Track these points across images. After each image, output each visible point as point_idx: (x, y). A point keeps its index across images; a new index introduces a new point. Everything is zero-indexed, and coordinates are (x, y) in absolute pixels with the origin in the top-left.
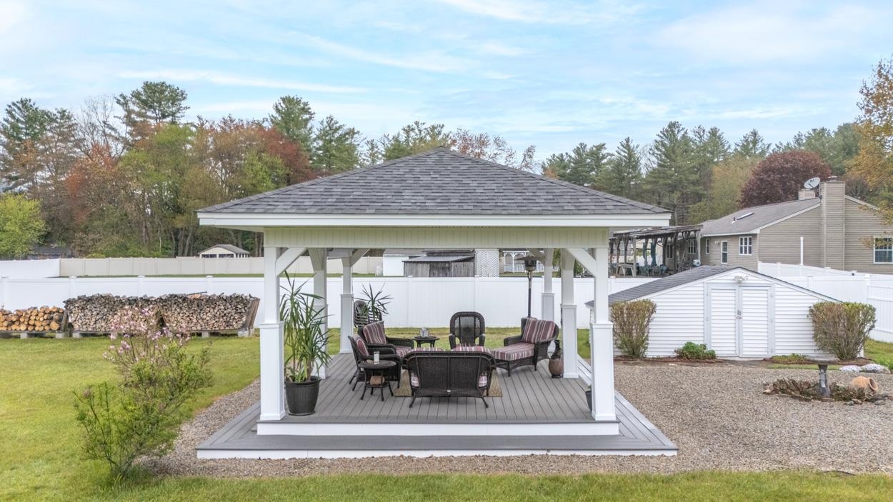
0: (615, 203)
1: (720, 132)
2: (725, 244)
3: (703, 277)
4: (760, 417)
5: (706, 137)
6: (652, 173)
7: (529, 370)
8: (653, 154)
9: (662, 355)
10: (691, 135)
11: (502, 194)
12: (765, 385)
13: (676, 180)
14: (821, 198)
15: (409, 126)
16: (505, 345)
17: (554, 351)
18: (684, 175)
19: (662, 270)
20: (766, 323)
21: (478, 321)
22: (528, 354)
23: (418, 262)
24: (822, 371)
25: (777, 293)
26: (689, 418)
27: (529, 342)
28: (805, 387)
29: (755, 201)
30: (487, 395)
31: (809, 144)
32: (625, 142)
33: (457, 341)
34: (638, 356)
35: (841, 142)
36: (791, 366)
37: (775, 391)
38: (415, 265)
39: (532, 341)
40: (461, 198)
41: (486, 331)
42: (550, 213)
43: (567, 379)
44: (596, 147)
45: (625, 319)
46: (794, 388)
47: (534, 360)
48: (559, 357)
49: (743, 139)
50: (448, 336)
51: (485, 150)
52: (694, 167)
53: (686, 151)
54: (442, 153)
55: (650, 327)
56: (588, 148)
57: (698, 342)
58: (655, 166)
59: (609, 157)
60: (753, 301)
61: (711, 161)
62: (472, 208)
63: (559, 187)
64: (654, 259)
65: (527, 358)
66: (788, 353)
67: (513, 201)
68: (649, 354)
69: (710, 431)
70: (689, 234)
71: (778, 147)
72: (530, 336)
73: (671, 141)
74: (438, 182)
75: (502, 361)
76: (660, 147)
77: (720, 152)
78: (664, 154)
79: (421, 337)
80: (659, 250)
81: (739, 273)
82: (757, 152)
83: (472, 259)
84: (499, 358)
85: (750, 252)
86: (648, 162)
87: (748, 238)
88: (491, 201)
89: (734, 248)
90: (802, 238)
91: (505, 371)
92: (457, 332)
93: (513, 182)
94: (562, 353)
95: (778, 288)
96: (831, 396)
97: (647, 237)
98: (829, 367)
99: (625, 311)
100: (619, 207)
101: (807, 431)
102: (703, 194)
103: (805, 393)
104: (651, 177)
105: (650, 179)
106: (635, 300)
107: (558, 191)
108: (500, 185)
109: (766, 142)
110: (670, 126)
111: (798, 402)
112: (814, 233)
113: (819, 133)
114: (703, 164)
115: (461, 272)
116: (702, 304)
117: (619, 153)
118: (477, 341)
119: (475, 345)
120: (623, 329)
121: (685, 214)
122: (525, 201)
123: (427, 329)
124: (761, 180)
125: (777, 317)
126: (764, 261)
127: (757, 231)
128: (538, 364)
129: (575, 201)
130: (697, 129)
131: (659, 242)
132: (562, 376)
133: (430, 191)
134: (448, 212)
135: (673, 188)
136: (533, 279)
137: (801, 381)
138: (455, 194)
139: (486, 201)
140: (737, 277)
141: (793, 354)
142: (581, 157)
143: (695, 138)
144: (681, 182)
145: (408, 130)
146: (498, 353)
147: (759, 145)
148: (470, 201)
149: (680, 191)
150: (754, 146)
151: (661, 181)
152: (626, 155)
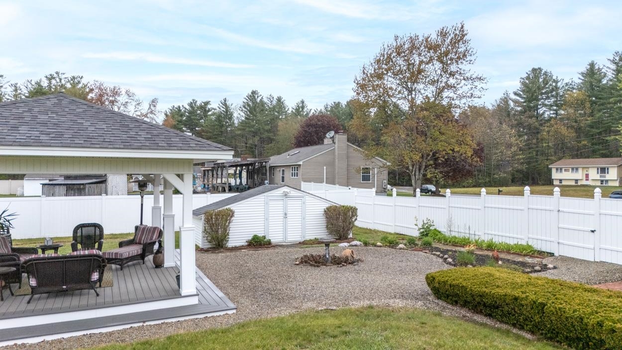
0: (197, 143)
1: (283, 100)
2: (283, 171)
3: (264, 192)
4: (291, 280)
5: (274, 102)
6: (241, 123)
7: (139, 264)
8: (242, 110)
9: (238, 244)
10: (265, 100)
11: (110, 133)
12: (297, 259)
13: (257, 129)
14: (335, 143)
15: (51, 75)
16: (120, 247)
17: (157, 248)
18: (262, 125)
19: (245, 188)
20: (301, 220)
21: (97, 230)
22: (138, 252)
23: (55, 185)
24: (327, 247)
25: (307, 201)
26: (248, 286)
27: (140, 243)
28: (318, 258)
29: (302, 144)
30: (100, 286)
31: (331, 111)
32: (223, 101)
33: (79, 246)
34: (222, 247)
35: (348, 111)
36: (313, 245)
37: (301, 262)
38: (52, 186)
39: (142, 242)
40: (74, 134)
41: (105, 236)
42: (147, 148)
43: (166, 268)
44: (204, 103)
45: (214, 222)
46: (312, 259)
47: (142, 256)
48: (161, 253)
49: (296, 105)
50: (70, 244)
51: (118, 98)
52: (268, 121)
53: (262, 110)
54: (61, 98)
55: (231, 226)
56: (198, 104)
57: (260, 235)
58: (243, 119)
59: (213, 110)
60: (294, 206)
61: (277, 118)
62: (82, 142)
63: (157, 129)
64: (241, 180)
65: (137, 255)
66: (313, 238)
67: (119, 138)
68: (229, 244)
69: (260, 293)
70: (262, 164)
71: (315, 111)
72: (140, 239)
73: (253, 103)
74: (54, 120)
75: (116, 259)
76: (246, 107)
77: (283, 112)
78: (249, 111)
79: (45, 246)
80: (244, 174)
81: (286, 189)
82: (304, 114)
83: (104, 182)
84: (114, 257)
85: (297, 176)
86: (239, 116)
87: (296, 167)
88: (100, 138)
89: (288, 173)
90: (325, 167)
91: (118, 267)
92: (79, 239)
93: (121, 124)
94: (164, 250)
95: (308, 198)
96: (331, 262)
97: (236, 166)
98: (331, 245)
99: (214, 217)
100: (199, 145)
101: (315, 286)
102: (273, 139)
103: (316, 262)
104: (241, 126)
105: (240, 127)
106: (221, 209)
107: (156, 132)
108: (109, 125)
109: (309, 108)
110: (252, 93)
111: (313, 268)
112: (331, 165)
113: (337, 105)
114: (273, 119)
115: (94, 192)
116: (264, 210)
117: (219, 108)
118: (97, 245)
119: (95, 249)
120: (212, 229)
121: (262, 151)
122: (128, 139)
123: (51, 238)
124: (305, 131)
125: (307, 216)
126: (304, 181)
127: (301, 163)
128: (146, 259)
129: (168, 140)
130: (269, 97)
131: (244, 169)
132: (163, 266)
133: (46, 127)
134: (60, 145)
135: (255, 134)
136: (145, 196)
137: (316, 255)
138: (69, 131)
139: (96, 137)
140: (284, 192)
141: (315, 238)
142: (193, 109)
143: (268, 102)
144: (259, 130)
145: (50, 78)
146: (112, 253)
147: (305, 109)
148: (82, 137)
149: (259, 136)
150: (303, 110)
151: (247, 129)
152: (224, 110)
